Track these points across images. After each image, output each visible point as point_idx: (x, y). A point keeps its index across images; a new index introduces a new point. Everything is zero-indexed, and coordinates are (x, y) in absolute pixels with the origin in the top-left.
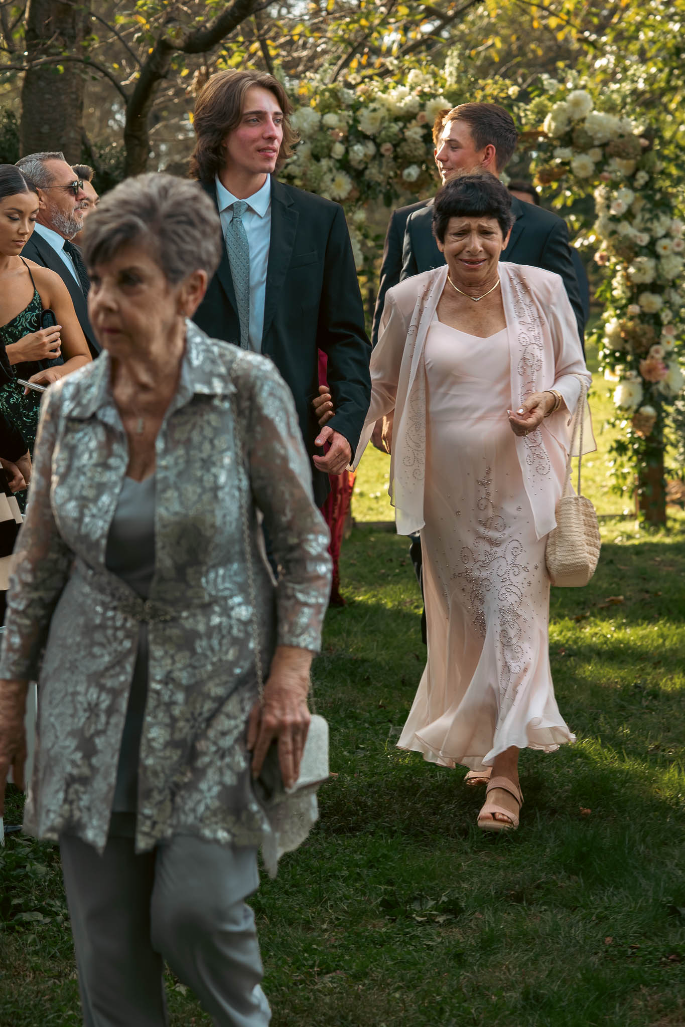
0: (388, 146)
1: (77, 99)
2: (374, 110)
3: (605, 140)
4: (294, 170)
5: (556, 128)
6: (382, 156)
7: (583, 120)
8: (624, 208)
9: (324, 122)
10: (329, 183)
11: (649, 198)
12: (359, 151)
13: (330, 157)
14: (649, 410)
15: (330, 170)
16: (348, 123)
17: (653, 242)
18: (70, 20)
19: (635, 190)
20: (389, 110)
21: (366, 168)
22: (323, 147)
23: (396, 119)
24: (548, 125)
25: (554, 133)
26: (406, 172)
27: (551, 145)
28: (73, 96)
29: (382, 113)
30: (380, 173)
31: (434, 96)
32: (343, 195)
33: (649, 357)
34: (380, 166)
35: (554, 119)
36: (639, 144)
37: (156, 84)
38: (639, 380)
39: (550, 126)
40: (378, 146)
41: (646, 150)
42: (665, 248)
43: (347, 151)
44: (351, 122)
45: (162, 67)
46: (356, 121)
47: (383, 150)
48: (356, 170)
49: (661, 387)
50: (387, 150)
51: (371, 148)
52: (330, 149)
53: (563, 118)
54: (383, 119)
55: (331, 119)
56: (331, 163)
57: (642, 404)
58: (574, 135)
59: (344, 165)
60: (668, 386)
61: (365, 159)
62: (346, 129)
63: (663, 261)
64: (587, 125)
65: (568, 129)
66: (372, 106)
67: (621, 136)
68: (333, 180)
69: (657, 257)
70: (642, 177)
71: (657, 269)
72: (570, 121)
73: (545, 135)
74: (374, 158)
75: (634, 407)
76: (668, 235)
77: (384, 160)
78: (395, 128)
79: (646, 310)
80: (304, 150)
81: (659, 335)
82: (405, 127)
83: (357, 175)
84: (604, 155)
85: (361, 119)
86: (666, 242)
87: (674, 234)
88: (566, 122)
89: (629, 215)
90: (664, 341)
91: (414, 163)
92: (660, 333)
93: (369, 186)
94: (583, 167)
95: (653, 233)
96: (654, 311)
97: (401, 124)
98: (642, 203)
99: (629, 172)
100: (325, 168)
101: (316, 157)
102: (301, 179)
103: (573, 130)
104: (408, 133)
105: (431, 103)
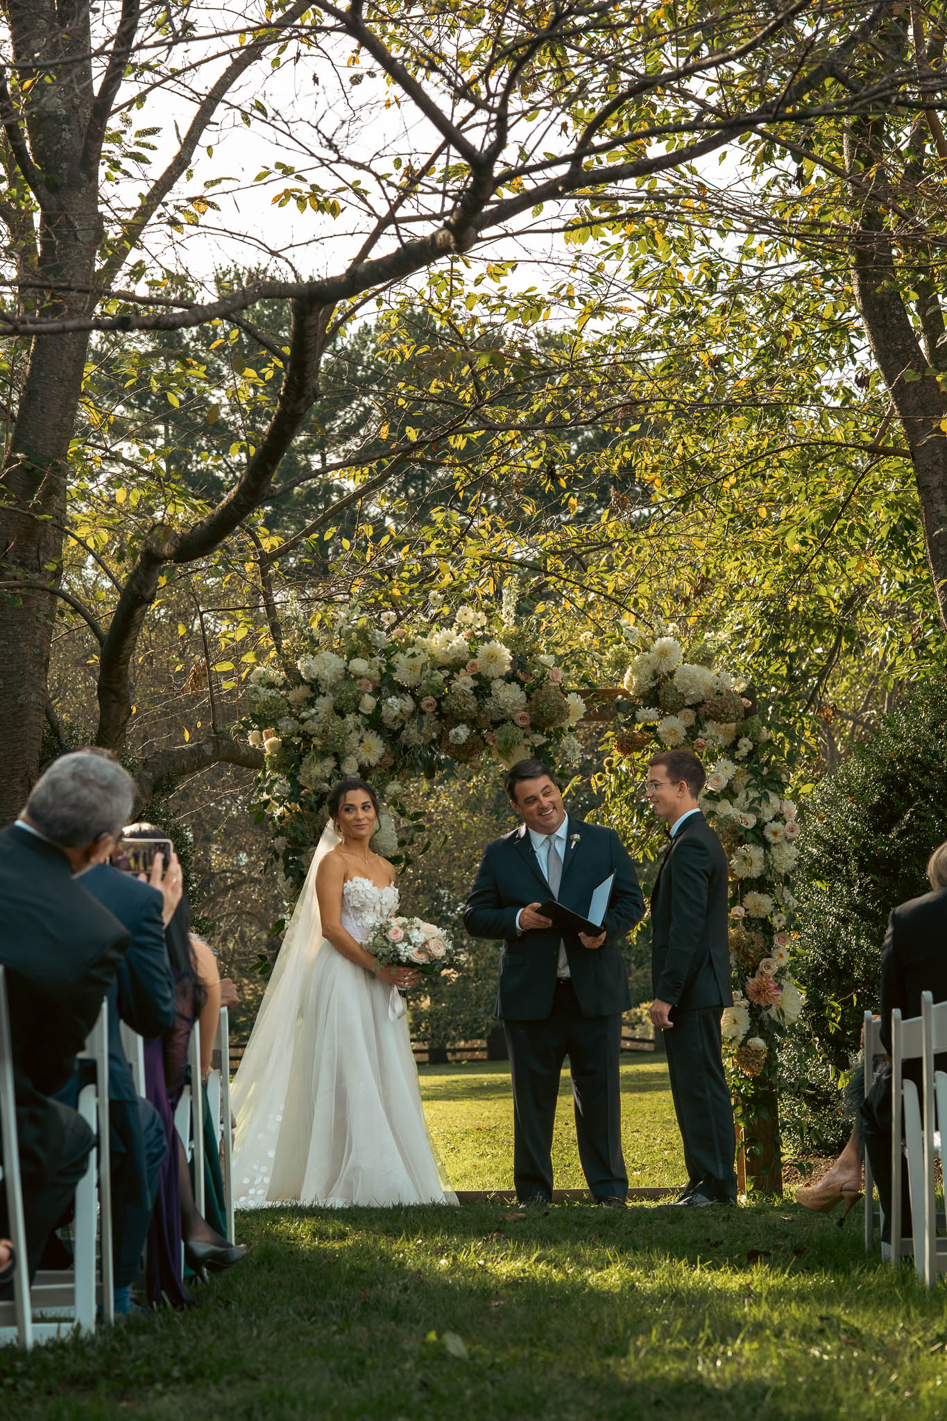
0: (430, 699)
1: (41, 655)
2: (413, 655)
3: (699, 699)
4: (312, 726)
5: (639, 683)
6: (423, 713)
7: (671, 674)
8: (724, 783)
9: (350, 668)
10: (356, 744)
11: (755, 773)
12: (395, 705)
13: (358, 712)
14: (758, 1042)
15: (358, 728)
16: (380, 670)
17: (760, 826)
18: (34, 549)
19: (736, 762)
20: (431, 656)
21: (402, 728)
22: (348, 700)
23: (441, 668)
24: (628, 682)
25: (636, 691)
26: (453, 732)
27: (634, 705)
28: (37, 651)
29: (423, 658)
30: (419, 732)
31: (486, 639)
32: (374, 760)
33: (757, 973)
34: (421, 726)
35: (634, 672)
36: (741, 704)
37: (138, 612)
38: (745, 1002)
39: (631, 681)
40: (417, 700)
41: (748, 712)
42: (775, 834)
43: (379, 706)
44: (384, 670)
45: (147, 588)
46: (391, 668)
47: (423, 705)
48: (390, 731)
49: (773, 1013)
50: (429, 705)
51: (408, 704)
52: (357, 702)
53: (647, 671)
54: (424, 665)
55: (359, 665)
56: (359, 720)
57: (749, 1035)
58: (661, 693)
59: (375, 722)
60: (781, 1012)
61: (401, 717)
62: (378, 678)
63: (773, 850)
64: (676, 679)
65: (653, 684)
66: (409, 651)
67: (719, 693)
68: (361, 741)
69: (766, 845)
70: (745, 745)
71: (766, 861)
72: (655, 675)
73: (625, 694)
74: (413, 715)
75: (741, 1038)
76: (778, 817)
77: (425, 718)
78: (440, 676)
79: (753, 914)
80: (324, 704)
81: (770, 945)
82: (451, 677)
83: (391, 736)
84: (697, 718)
85: (398, 666)
86: (777, 826)
87: (786, 816)
88: (650, 676)
89: (729, 793)
90: (775, 954)
91: (464, 722)
92: (772, 942)
93: (406, 749)
94: (673, 732)
95: (761, 816)
96: (762, 916)
97: (447, 673)
98: (746, 779)
99: (730, 740)
100: (351, 726)
101: (340, 712)
102: (321, 738)
103: (658, 687)
104: (456, 684)
105: (484, 648)
